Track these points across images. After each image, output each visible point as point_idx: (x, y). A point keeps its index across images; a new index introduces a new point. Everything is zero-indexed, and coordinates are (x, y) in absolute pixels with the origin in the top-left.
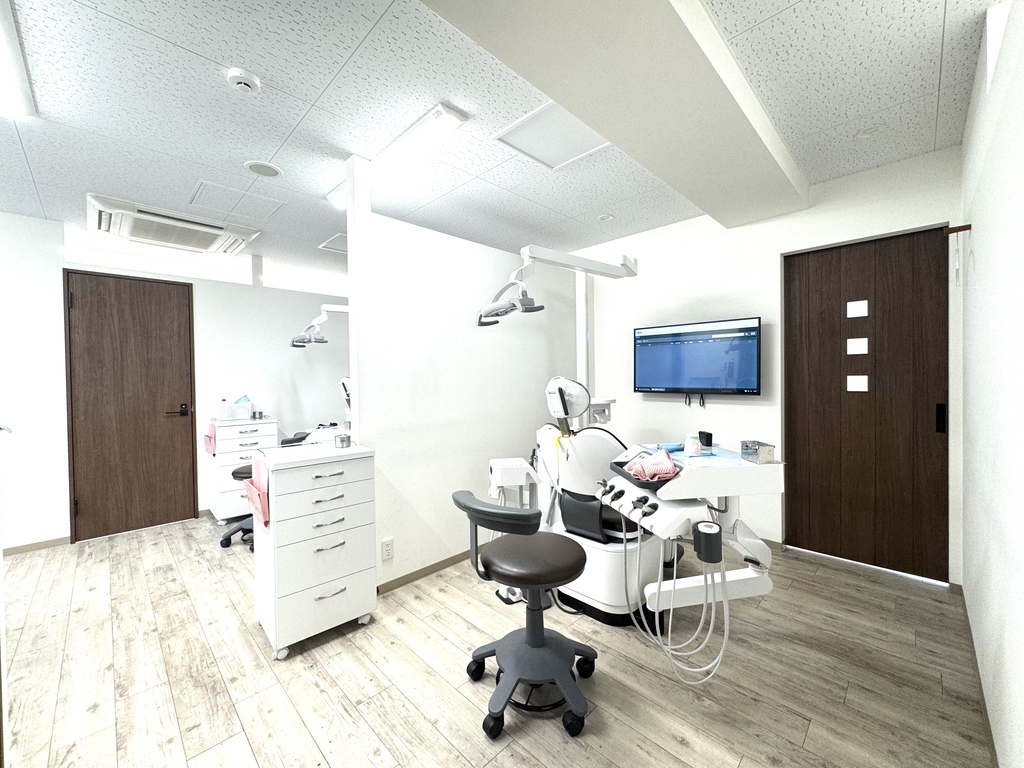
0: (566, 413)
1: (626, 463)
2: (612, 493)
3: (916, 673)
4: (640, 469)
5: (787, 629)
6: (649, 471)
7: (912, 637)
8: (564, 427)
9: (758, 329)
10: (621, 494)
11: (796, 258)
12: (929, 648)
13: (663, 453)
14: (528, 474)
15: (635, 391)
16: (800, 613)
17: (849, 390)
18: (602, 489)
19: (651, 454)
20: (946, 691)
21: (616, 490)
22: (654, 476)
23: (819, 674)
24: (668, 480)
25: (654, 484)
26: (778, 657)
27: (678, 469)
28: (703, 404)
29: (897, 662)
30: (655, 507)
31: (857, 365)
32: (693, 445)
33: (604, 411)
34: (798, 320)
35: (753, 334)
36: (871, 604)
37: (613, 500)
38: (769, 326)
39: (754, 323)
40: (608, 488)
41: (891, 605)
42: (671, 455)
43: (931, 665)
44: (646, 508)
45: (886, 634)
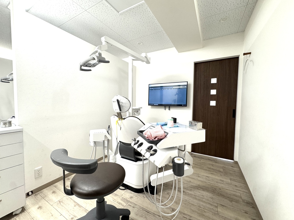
0: (120, 110)
1: (144, 131)
2: (138, 144)
3: (234, 195)
4: (150, 134)
5: (196, 184)
6: (154, 135)
7: (229, 181)
8: (120, 116)
9: (187, 85)
10: (141, 144)
11: (198, 64)
12: (234, 184)
13: (159, 126)
14: (105, 136)
15: (149, 105)
16: (199, 177)
17: (210, 105)
18: (134, 142)
19: (154, 127)
20: (243, 201)
21: (139, 143)
22: (156, 137)
23: (208, 202)
24: (162, 139)
25: (156, 141)
26: (195, 197)
27: (166, 134)
28: (169, 109)
29: (228, 191)
30: (155, 151)
31: (213, 98)
32: (171, 123)
33: (138, 111)
34: (198, 83)
35: (185, 87)
36: (217, 170)
37: (138, 147)
38: (190, 85)
39: (186, 84)
40: (136, 142)
41: (222, 170)
42: (162, 127)
43: (237, 191)
44: (152, 152)
45: (223, 181)
